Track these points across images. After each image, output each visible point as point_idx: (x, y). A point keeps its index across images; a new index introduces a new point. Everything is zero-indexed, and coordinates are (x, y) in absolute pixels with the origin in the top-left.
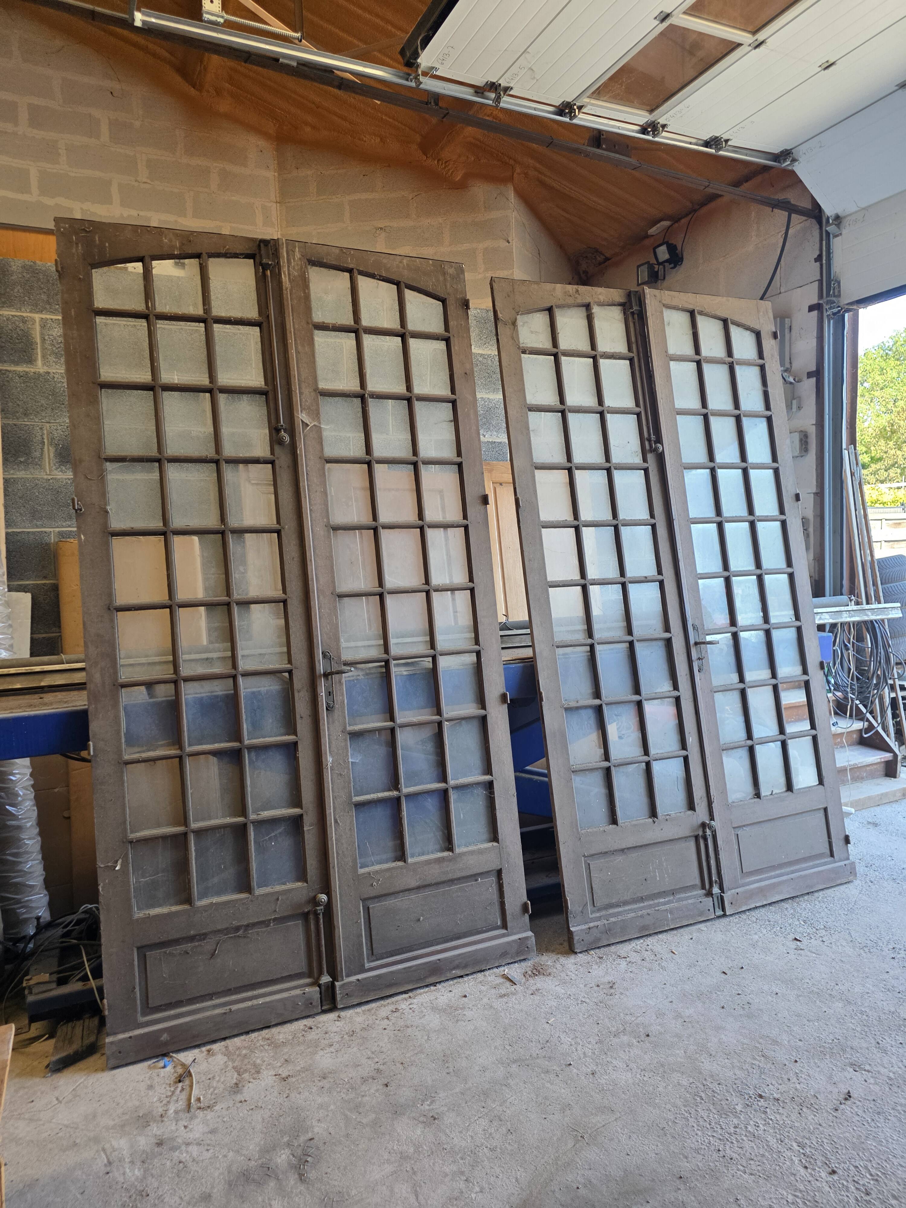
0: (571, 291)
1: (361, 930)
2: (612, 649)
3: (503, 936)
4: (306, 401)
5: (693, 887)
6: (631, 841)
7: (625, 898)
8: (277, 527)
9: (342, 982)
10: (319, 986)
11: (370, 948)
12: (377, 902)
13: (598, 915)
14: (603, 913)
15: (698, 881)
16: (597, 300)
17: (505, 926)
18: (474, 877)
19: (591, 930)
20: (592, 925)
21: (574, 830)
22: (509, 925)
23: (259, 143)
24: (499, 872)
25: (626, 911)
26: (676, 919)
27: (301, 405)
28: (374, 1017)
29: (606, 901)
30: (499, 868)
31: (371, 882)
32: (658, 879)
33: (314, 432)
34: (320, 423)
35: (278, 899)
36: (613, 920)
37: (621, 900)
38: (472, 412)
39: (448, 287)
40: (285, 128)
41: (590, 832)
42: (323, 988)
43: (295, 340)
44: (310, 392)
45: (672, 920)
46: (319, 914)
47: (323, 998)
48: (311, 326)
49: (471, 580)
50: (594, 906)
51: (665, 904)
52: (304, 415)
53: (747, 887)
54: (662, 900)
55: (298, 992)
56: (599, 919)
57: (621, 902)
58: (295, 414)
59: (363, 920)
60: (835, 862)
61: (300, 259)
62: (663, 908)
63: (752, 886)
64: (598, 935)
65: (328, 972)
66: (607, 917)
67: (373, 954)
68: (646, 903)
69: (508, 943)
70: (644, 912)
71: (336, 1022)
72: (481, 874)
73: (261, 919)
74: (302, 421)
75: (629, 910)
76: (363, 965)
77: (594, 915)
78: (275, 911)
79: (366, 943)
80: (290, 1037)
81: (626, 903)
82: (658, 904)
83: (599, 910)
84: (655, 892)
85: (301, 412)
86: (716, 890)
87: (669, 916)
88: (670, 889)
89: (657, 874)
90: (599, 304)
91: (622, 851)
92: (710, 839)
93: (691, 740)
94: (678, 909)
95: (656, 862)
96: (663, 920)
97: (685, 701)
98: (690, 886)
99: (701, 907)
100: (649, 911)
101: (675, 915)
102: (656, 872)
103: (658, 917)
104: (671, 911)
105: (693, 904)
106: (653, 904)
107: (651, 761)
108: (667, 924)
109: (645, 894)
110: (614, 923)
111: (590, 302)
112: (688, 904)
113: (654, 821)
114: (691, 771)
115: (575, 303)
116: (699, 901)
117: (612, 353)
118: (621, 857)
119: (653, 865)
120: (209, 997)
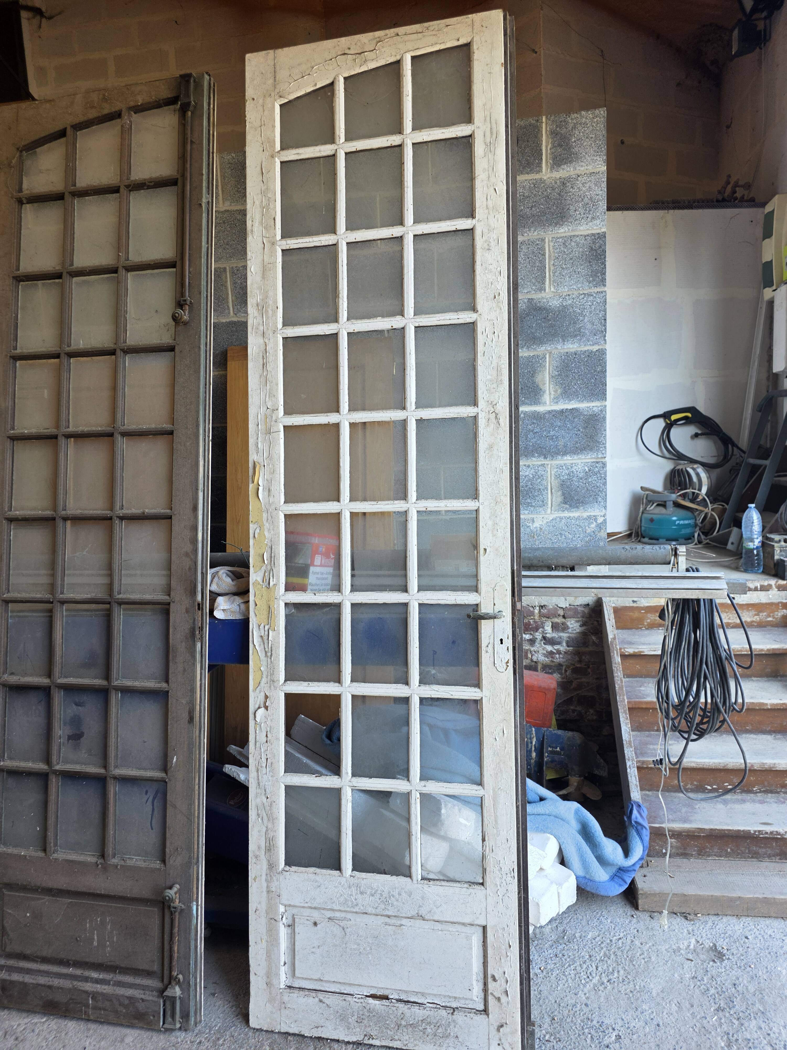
5: (149, 974)
6: (61, 882)
7: (44, 953)
14: (11, 962)
15: (156, 967)
16: (132, 104)
25: (39, 971)
29: (18, 949)
32: (95, 943)
36: (16, 977)
51: (97, 981)
54: (94, 975)
57: (37, 957)
62: (89, 987)
66: (11, 969)
81: (45, 960)
82: (86, 979)
83: (10, 956)
84: (87, 960)
86: (176, 991)
87: (90, 1002)
88: (112, 963)
89: (96, 937)
90: (138, 109)
91: (50, 891)
92: (177, 914)
93: (175, 760)
94: (107, 997)
95: (96, 920)
96: (79, 1003)
97: (175, 701)
98: (143, 970)
99: (141, 1007)
100: (67, 984)
101: (100, 1004)
102: (94, 934)
103: (73, 997)
104: (95, 996)
105: (130, 998)
106: (80, 977)
107: (108, 779)
108: (85, 1012)
109: (73, 958)
110: (12, 982)
111: (122, 110)
112: (123, 996)
113: (97, 863)
114: (168, 806)
115: (99, 117)
116: (143, 996)
117: (145, 180)
118: (47, 898)
119: (91, 922)
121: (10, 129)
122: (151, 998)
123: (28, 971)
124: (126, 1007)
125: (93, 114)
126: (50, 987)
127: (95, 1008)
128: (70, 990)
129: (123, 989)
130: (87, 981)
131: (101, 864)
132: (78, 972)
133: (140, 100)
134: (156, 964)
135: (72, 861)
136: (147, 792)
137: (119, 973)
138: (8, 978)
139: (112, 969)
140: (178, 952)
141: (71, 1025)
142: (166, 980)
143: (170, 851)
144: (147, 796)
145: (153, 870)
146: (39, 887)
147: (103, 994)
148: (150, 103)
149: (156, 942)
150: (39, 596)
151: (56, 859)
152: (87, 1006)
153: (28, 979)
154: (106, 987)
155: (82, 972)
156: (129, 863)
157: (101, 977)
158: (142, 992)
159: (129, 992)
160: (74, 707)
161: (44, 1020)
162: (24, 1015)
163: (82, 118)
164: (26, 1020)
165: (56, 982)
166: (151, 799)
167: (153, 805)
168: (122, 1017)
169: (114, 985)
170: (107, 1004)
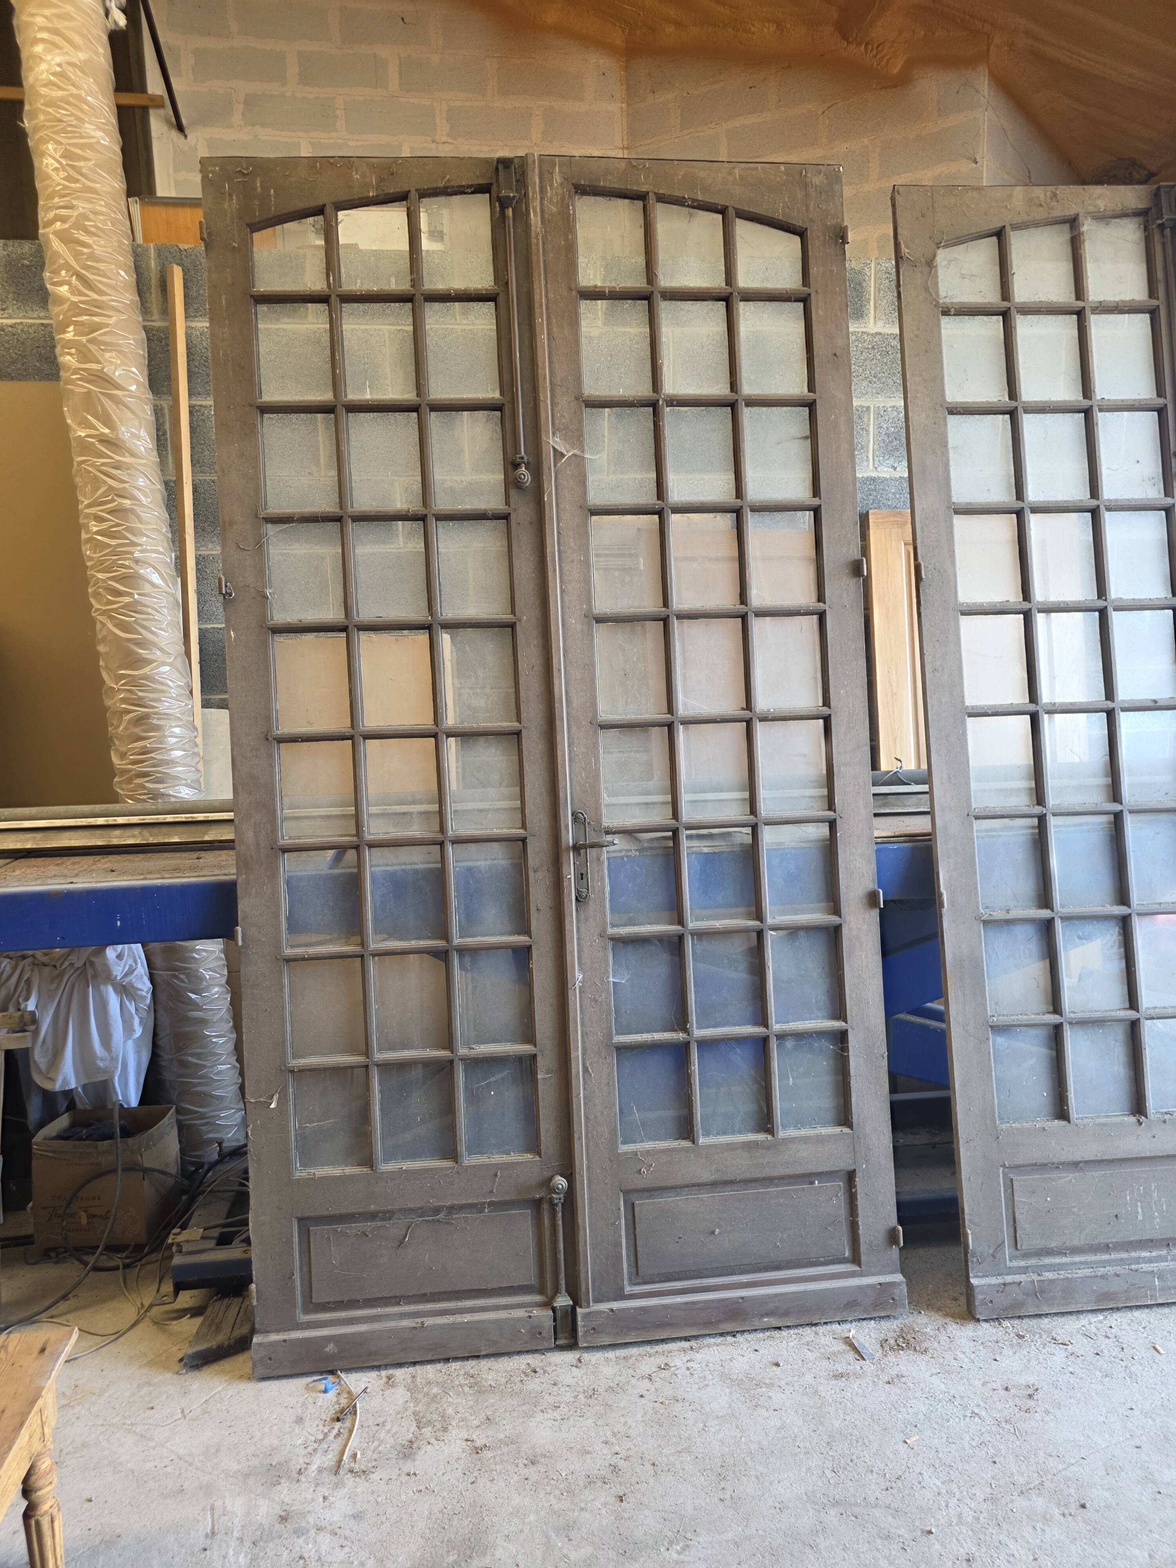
0: (1042, 196)
1: (620, 1236)
2: (1080, 825)
3: (853, 1275)
4: (562, 416)
6: (1091, 1150)
7: (1075, 1243)
8: (509, 617)
9: (587, 1310)
10: (554, 1310)
11: (633, 1264)
12: (648, 1198)
13: (1022, 1263)
14: (1033, 1262)
16: (1091, 209)
17: (856, 1259)
18: (808, 1178)
19: (1007, 1288)
20: (1009, 1279)
21: (988, 1122)
22: (863, 1258)
23: (602, 61)
24: (851, 1176)
25: (1075, 1263)
26: (1170, 1289)
27: (553, 423)
28: (631, 1371)
29: (1038, 1243)
30: (851, 1168)
31: (639, 1168)
32: (1140, 1217)
33: (573, 467)
34: (583, 451)
35: (496, 1175)
36: (1049, 1275)
37: (1068, 1244)
38: (843, 419)
39: (811, 208)
40: (638, 32)
41: (1018, 1129)
42: (559, 1314)
43: (548, 318)
44: (569, 402)
45: (1162, 1289)
46: (557, 1205)
47: (558, 1328)
48: (574, 293)
49: (826, 702)
50: (1017, 1249)
51: (1150, 1260)
52: (558, 440)
54: (1145, 1254)
55: (521, 1313)
56: (1024, 1270)
57: (1067, 1248)
58: (544, 437)
59: (623, 1221)
61: (561, 184)
62: (1146, 1267)
64: (1021, 1297)
65: (567, 1291)
66: (1038, 1269)
67: (637, 1274)
68: (1114, 1256)
69: (860, 1288)
70: (1110, 1270)
71: (574, 1369)
72: (820, 1175)
73: (470, 1201)
74: (554, 449)
75: (1081, 1263)
76: (622, 1289)
77: (1015, 1264)
78: (492, 1192)
79: (628, 1256)
80: (503, 1380)
81: (1075, 1250)
82: (1138, 1261)
83: (1026, 1256)
84: (1133, 1238)
85: (554, 434)
87: (1157, 1283)
89: (1140, 1210)
91: (1075, 1166)
95: (1139, 1189)
96: (1144, 1287)
101: (1168, 1283)
102: (1137, 1206)
103: (1134, 1282)
104: (1162, 1275)
106: (1128, 1259)
107: (1140, 1020)
108: (1151, 1296)
109: (1114, 1240)
110: (1051, 1281)
111: (1078, 215)
113: (1139, 1121)
115: (1047, 218)
118: (1072, 1175)
119: (1132, 1193)
120: (395, 1300)
121: (923, 216)
123: (1061, 1266)
125: (1041, 214)
126: (1102, 1277)
131: (1144, 1121)
135: (1104, 1125)
138: (1042, 1278)
146: (1063, 1163)
148: (1115, 210)
151: (1084, 1125)
152: (1154, 1289)
153: (1067, 1274)
157: (1154, 1254)
163: (1026, 218)
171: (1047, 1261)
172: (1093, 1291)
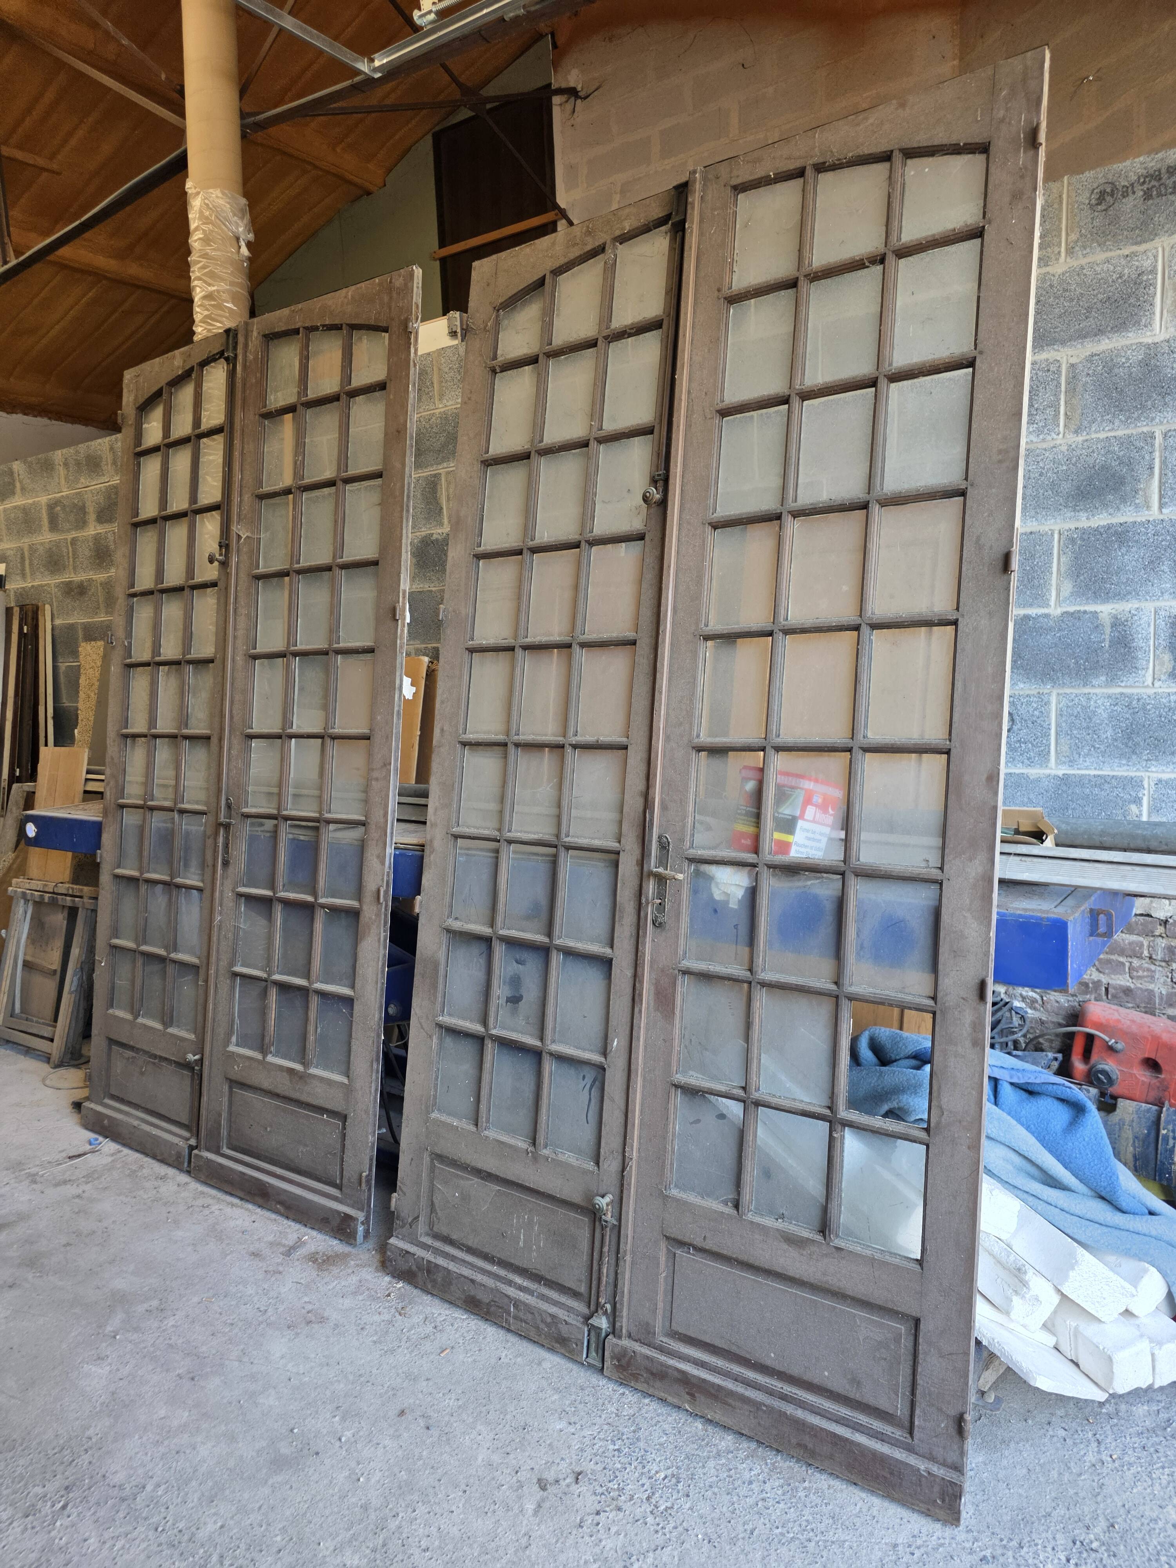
4: (243, 509)
5: (575, 1294)
6: (490, 1164)
7: (470, 1243)
9: (198, 1153)
11: (228, 1133)
12: (239, 1089)
13: (430, 1242)
14: (438, 1244)
15: (583, 1289)
16: (618, 233)
17: (342, 1188)
19: (407, 1255)
20: (412, 1249)
22: (345, 1189)
24: (345, 1119)
25: (464, 1261)
26: (521, 1321)
29: (444, 1230)
30: (346, 1113)
32: (521, 1244)
33: (247, 545)
34: (253, 533)
36: (441, 1261)
44: (252, 498)
50: (430, 1228)
51: (521, 1288)
52: (239, 526)
53: (663, 1358)
54: (518, 1280)
55: (175, 1140)
56: (428, 1248)
57: (463, 1245)
58: (232, 526)
60: (910, 1449)
62: (511, 1291)
63: (672, 1362)
64: (414, 1268)
66: (437, 1252)
67: (229, 1141)
68: (495, 1269)
72: (329, 1111)
74: (237, 534)
75: (469, 1263)
76: (221, 1148)
77: (426, 1240)
79: (226, 1125)
81: (470, 1250)
82: (510, 1283)
83: (437, 1236)
84: (512, 1261)
86: (603, 1323)
87: (512, 1310)
88: (537, 1272)
89: (522, 1237)
90: (624, 239)
91: (478, 1172)
92: (608, 1229)
93: (615, 1043)
94: (528, 1308)
95: (524, 1217)
96: (501, 1308)
97: (619, 971)
98: (569, 1289)
99: (564, 1329)
100: (490, 1282)
101: (521, 1315)
102: (520, 1233)
103: (496, 1299)
104: (517, 1303)
105: (553, 1316)
107: (544, 1054)
108: (506, 1320)
109: (499, 1256)
110: (437, 1266)
111: (606, 242)
112: (545, 1311)
113: (527, 1150)
114: (605, 1098)
115: (581, 256)
116: (567, 1318)
117: (626, 326)
118: (476, 1180)
119: (518, 1217)
120: (136, 1106)
121: (488, 284)
122: (574, 1322)
123: (453, 1258)
124: (548, 1325)
125: (575, 252)
126: (473, 1281)
127: (516, 1318)
128: (492, 1289)
129: (547, 1305)
130: (511, 1286)
131: (532, 1152)
132: (502, 1272)
133: (627, 226)
134: (583, 1285)
135: (502, 1143)
136: (584, 1077)
137: (545, 1285)
138: (433, 1260)
139: (537, 1278)
140: (607, 1276)
141: (491, 1331)
142: (593, 1307)
143: (605, 1153)
144: (585, 1082)
145: (585, 1172)
146: (469, 1166)
147: (526, 1305)
148: (637, 228)
149: (585, 1258)
150: (486, 832)
151: (487, 1137)
152: (509, 1313)
153: (452, 1266)
154: (529, 1297)
155: (506, 1273)
156: (561, 1157)
157: (525, 1284)
158: (566, 1313)
159: (553, 1310)
160: (515, 963)
161: (465, 1317)
162: (446, 1305)
163: (562, 261)
164: (447, 1312)
165: (479, 1277)
166: (588, 1086)
167: (590, 1094)
168: (543, 1336)
169: (537, 1297)
170: (530, 1316)
171: (449, 1249)
172: (464, 1290)
